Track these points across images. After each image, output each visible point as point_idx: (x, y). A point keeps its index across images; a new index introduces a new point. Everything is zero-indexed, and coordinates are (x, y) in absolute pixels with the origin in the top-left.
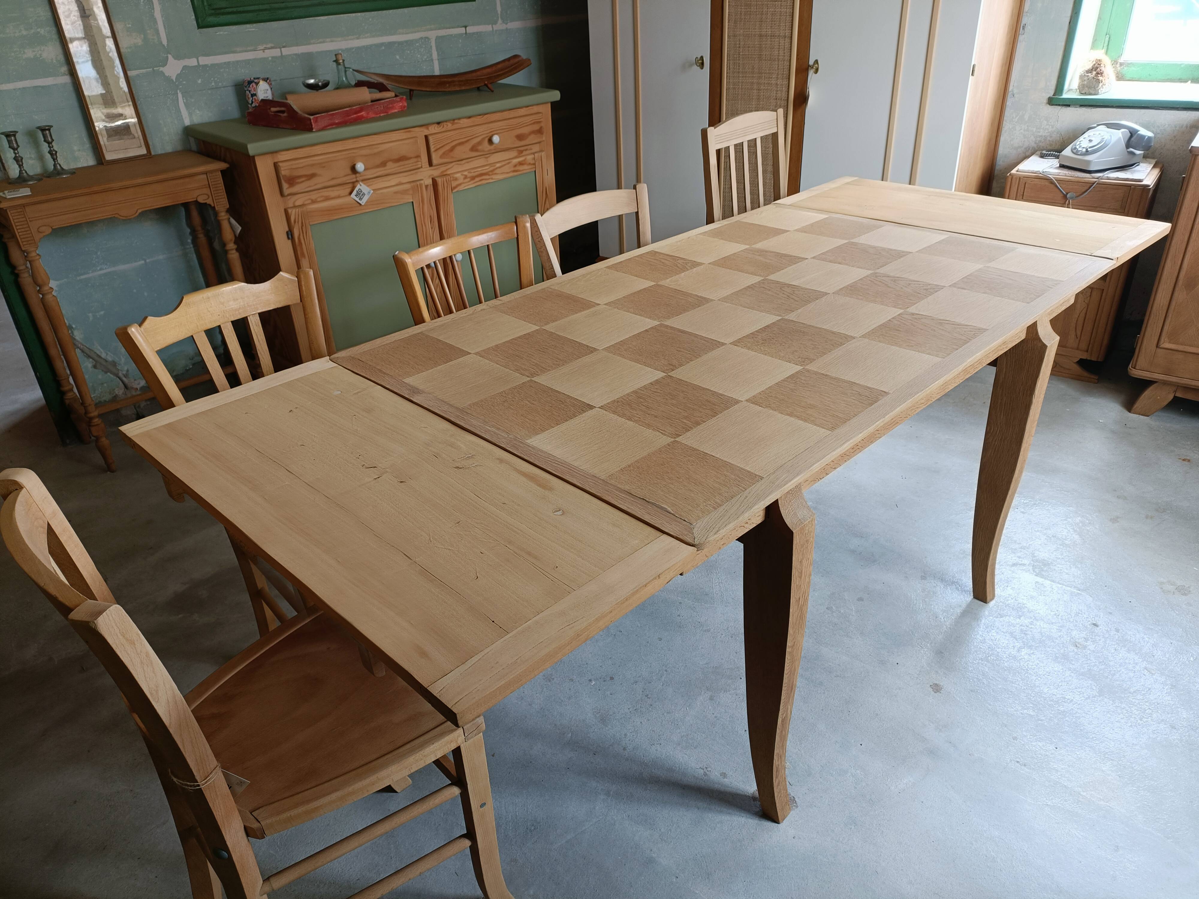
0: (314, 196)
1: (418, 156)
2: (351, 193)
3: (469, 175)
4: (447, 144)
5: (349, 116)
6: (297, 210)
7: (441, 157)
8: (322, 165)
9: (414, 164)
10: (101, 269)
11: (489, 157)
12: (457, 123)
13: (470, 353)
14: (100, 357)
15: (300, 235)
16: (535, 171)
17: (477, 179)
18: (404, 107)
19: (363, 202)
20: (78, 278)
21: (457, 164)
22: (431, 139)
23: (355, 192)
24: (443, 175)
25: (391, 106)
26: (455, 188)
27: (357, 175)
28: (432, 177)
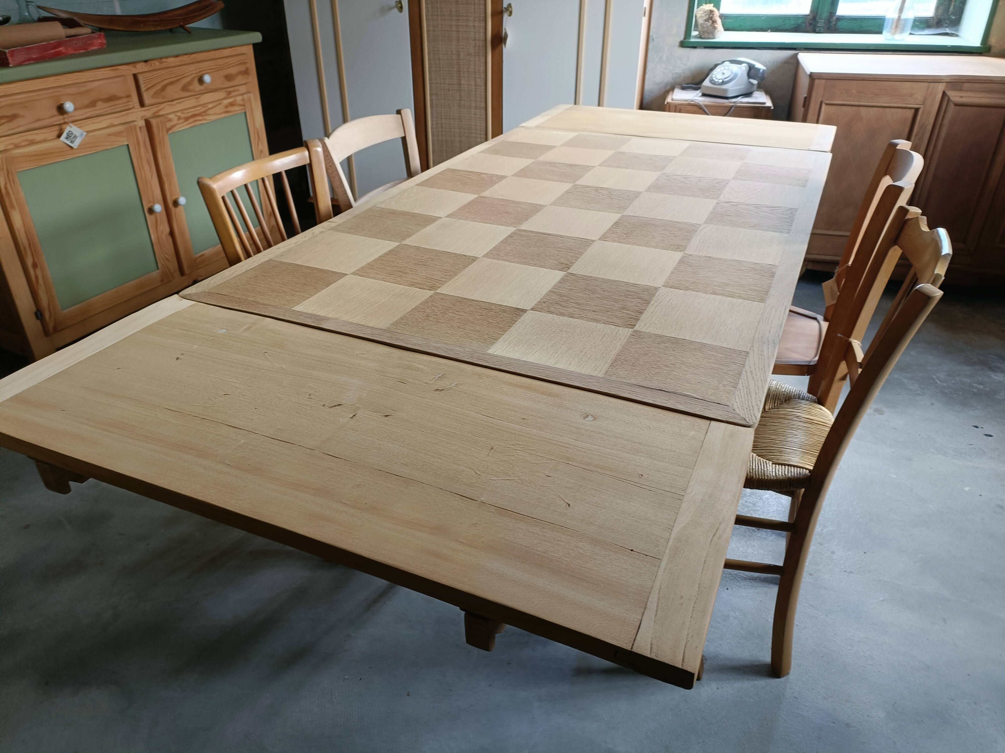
0: (16, 139)
1: (129, 96)
2: (59, 136)
3: (183, 116)
4: (157, 83)
5: (46, 51)
7: (154, 96)
9: (126, 104)
11: (199, 97)
12: (165, 62)
13: (347, 275)
15: (6, 184)
16: (245, 113)
17: (191, 120)
18: (104, 44)
19: (75, 145)
21: (169, 105)
22: (141, 78)
23: (64, 135)
24: (156, 116)
25: (90, 42)
26: (170, 129)
27: (65, 116)
28: (145, 118)
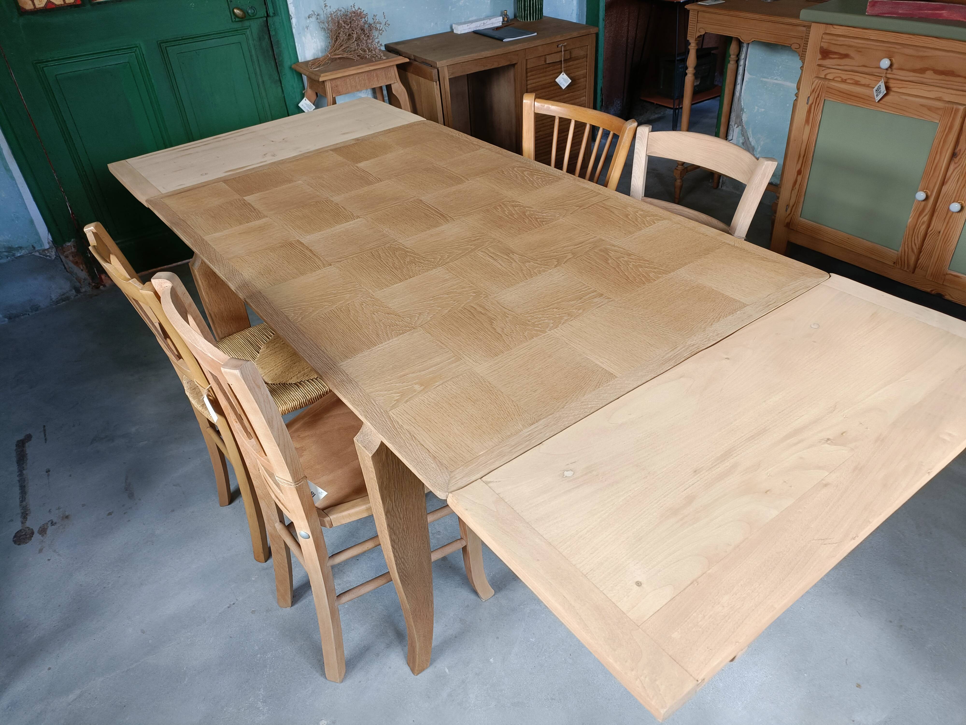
0: (845, 76)
6: (820, 81)
8: (859, 50)
10: (776, 79)
14: (748, 139)
19: (877, 99)
20: (762, 79)
